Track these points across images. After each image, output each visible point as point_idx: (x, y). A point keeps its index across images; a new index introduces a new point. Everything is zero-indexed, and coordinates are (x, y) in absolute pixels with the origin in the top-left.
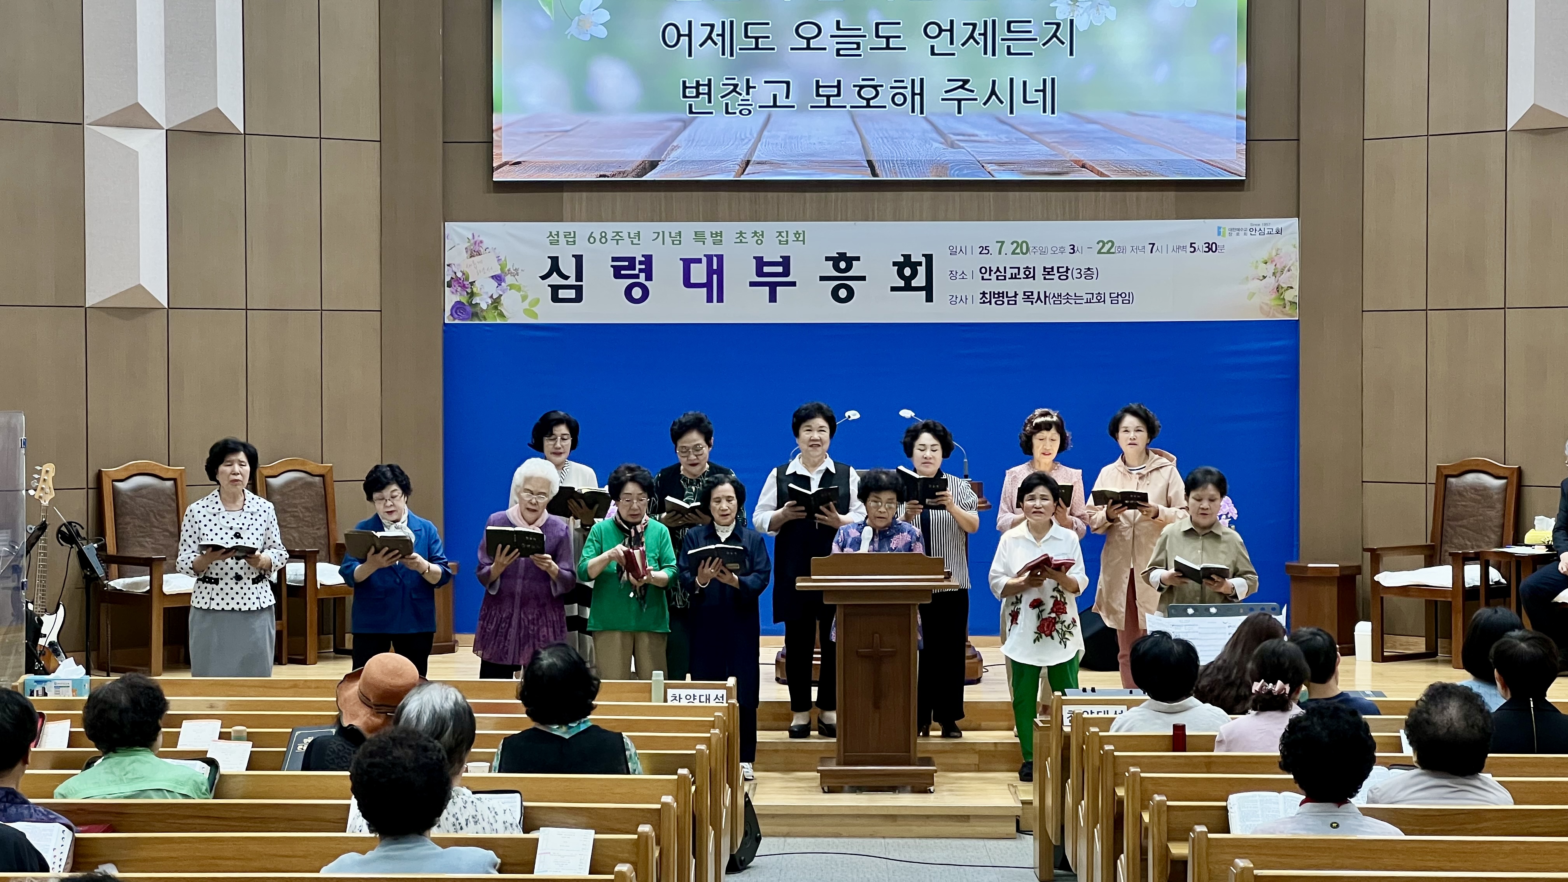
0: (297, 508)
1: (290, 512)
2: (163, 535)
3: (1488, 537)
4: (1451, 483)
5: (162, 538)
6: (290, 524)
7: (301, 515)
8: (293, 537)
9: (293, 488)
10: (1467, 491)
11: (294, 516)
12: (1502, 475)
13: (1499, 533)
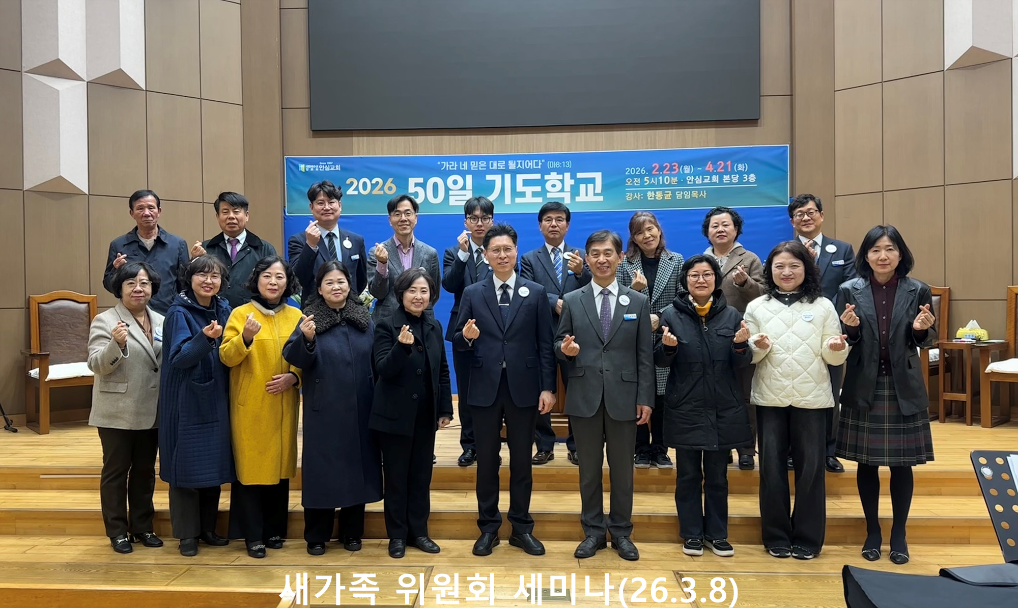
2: (76, 339)
5: (75, 340)
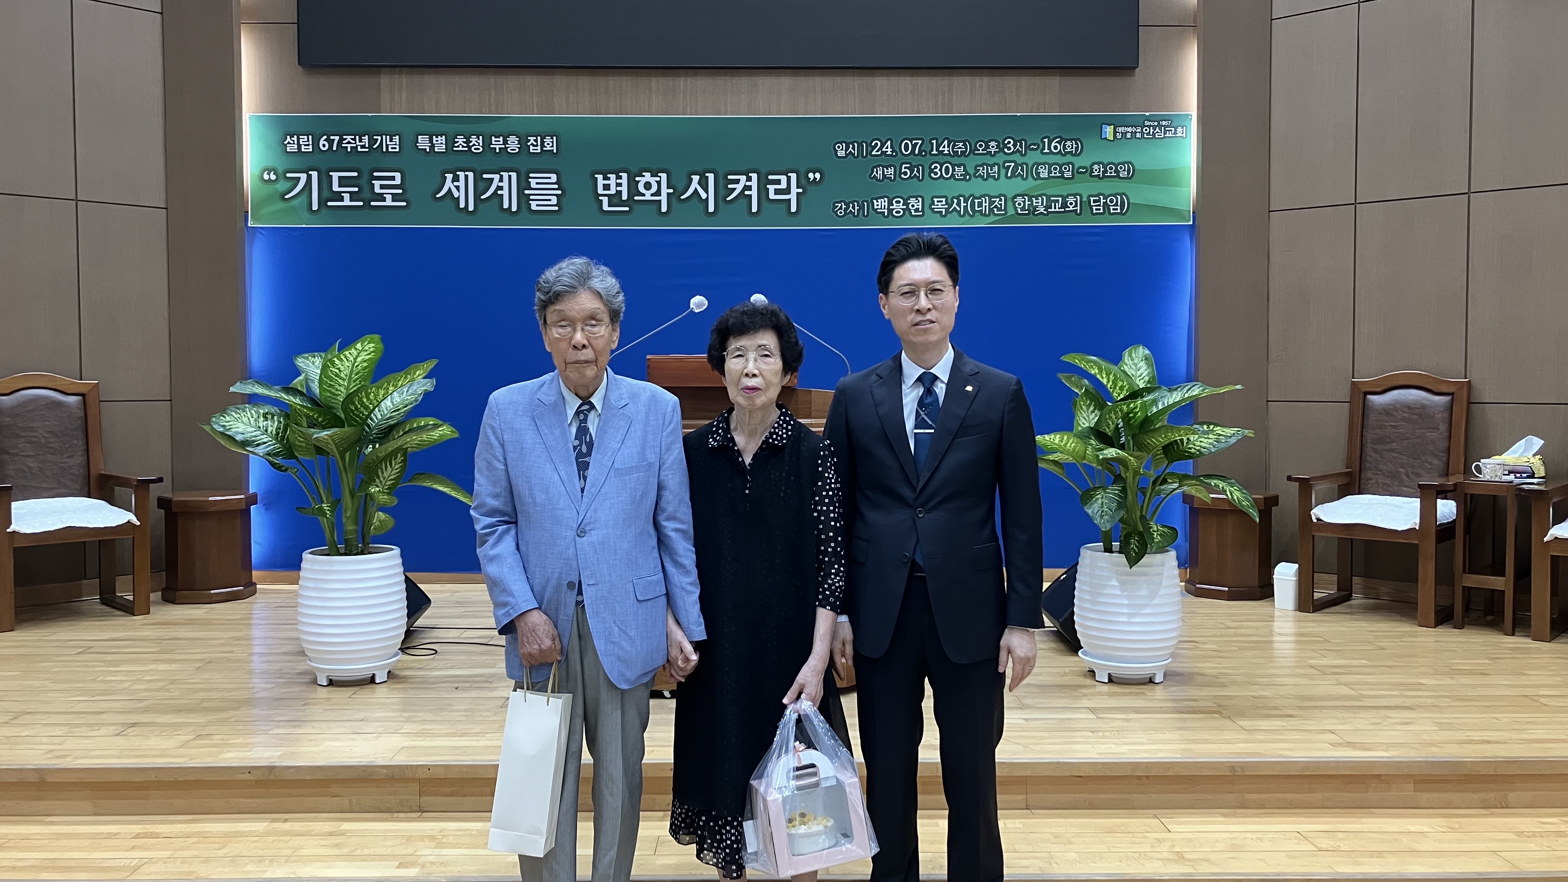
0: (36, 431)
1: (23, 437)
3: (1430, 464)
4: (1370, 400)
6: (23, 451)
7: (43, 441)
8: (29, 467)
9: (31, 408)
10: (1396, 409)
11: (30, 442)
12: (1444, 389)
13: (1443, 459)
